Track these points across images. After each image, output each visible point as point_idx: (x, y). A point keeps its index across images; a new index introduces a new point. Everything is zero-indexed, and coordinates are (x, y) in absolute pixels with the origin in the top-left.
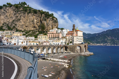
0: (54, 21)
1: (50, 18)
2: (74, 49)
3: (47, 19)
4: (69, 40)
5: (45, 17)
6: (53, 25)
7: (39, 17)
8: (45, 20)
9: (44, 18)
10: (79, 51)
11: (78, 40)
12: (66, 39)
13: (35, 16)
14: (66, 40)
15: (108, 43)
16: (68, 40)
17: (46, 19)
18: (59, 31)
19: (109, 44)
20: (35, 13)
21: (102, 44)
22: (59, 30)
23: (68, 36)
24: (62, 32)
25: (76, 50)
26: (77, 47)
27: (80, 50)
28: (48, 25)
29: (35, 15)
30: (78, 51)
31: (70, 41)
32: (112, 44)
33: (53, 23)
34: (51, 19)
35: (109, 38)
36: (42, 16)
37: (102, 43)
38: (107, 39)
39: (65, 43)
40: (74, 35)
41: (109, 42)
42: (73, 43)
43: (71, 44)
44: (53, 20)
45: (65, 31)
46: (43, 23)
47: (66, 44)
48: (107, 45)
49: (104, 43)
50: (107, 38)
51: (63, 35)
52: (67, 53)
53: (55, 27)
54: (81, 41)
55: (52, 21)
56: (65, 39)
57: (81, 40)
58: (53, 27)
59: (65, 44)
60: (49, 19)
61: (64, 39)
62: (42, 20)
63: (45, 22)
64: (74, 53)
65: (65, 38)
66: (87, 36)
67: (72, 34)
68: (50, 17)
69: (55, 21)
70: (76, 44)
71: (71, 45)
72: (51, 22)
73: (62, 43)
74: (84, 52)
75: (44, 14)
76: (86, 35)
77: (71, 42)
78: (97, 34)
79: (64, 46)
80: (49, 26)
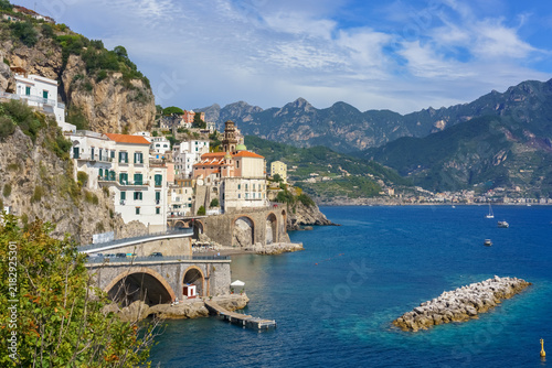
0: (133, 94)
1: (112, 81)
2: (228, 230)
3: (98, 81)
4: (207, 195)
5: (84, 72)
6: (128, 115)
7: (47, 65)
8: (89, 88)
9: (83, 77)
10: (245, 239)
11: (242, 192)
12: (194, 189)
13: (22, 57)
14: (195, 192)
15: (510, 186)
16: (201, 192)
17: (93, 81)
18: (158, 145)
19: (517, 195)
20: (26, 43)
21: (469, 196)
22: (162, 144)
23: (202, 177)
24: (176, 154)
25: (235, 233)
26: (239, 222)
27: (250, 236)
28: (103, 116)
29: (25, 51)
30: (243, 239)
31: (213, 196)
32: (538, 197)
33: (131, 104)
34: (116, 84)
35: (520, 149)
36: (68, 67)
37: (469, 187)
38: (510, 156)
39: (190, 205)
40: (226, 174)
41: (518, 181)
42: (223, 208)
43: (216, 211)
44: (130, 87)
45: (190, 151)
46: (77, 105)
47: (193, 210)
48: (507, 201)
49: (487, 189)
50: (507, 145)
51: (179, 167)
52: (200, 245)
53: (141, 122)
54: (257, 197)
55: (125, 94)
56: (190, 190)
57: (257, 194)
58: (128, 125)
59: (188, 209)
60: (105, 86)
61: (184, 189)
62: (67, 86)
63: (89, 99)
64: (228, 248)
65: (190, 186)
66: (368, 133)
67: (219, 169)
68: (114, 75)
69: (141, 95)
70: (234, 210)
71: (214, 215)
72: (118, 98)
73: (175, 206)
74: (269, 243)
75: (78, 54)
76: (360, 122)
77: (214, 204)
78: (441, 113)
79: (185, 220)
80: (106, 122)
